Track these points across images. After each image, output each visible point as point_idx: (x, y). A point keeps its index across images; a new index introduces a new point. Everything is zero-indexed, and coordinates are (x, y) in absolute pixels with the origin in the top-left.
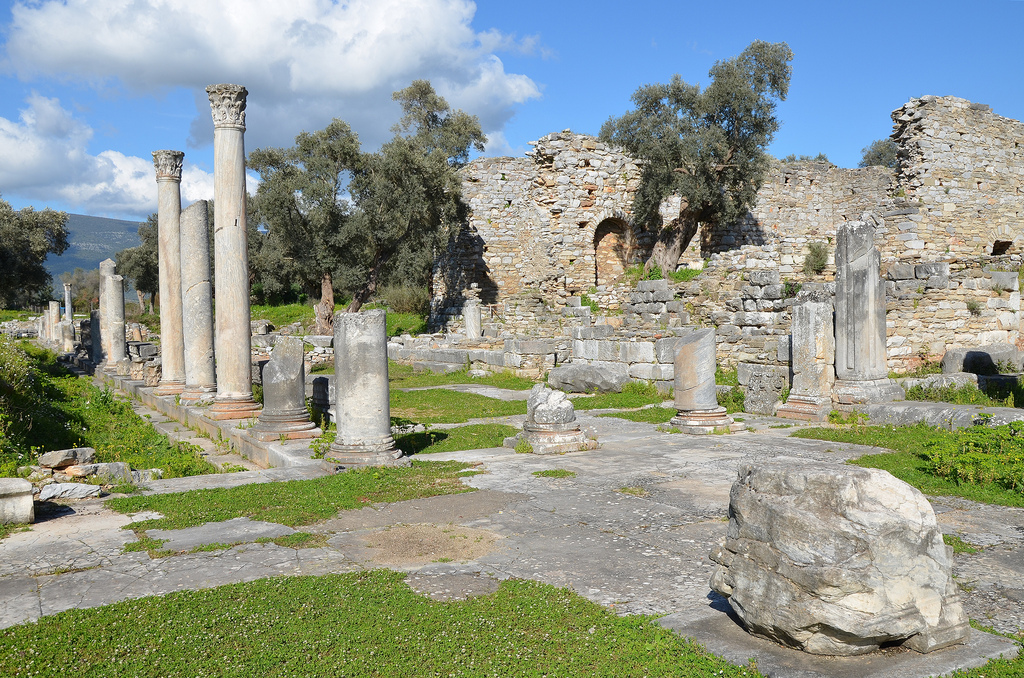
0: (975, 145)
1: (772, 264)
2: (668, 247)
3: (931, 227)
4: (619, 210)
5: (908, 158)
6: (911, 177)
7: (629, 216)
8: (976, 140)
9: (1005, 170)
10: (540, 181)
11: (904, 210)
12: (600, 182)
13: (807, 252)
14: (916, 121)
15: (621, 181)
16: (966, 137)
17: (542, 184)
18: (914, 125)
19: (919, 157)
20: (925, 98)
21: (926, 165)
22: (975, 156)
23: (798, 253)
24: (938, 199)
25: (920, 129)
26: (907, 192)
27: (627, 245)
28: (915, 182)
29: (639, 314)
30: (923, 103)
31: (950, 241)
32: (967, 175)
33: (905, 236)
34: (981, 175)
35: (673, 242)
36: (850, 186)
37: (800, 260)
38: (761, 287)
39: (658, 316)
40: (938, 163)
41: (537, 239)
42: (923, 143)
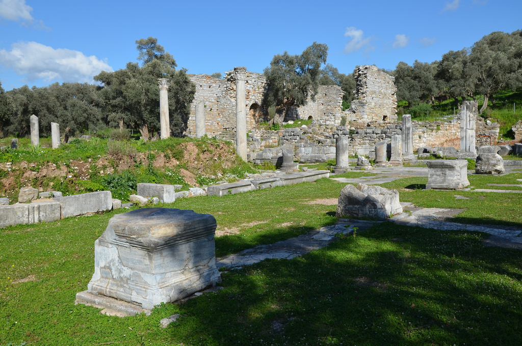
0: (379, 83)
1: (333, 123)
2: (280, 116)
3: (369, 111)
4: (257, 100)
5: (362, 86)
6: (363, 93)
7: (260, 103)
8: (379, 81)
9: (386, 91)
10: (231, 88)
11: (362, 105)
12: (251, 89)
13: (341, 119)
14: (364, 74)
15: (257, 89)
16: (377, 80)
17: (231, 90)
18: (364, 75)
19: (366, 87)
20: (368, 66)
21: (368, 89)
22: (379, 86)
23: (339, 119)
24: (371, 101)
25: (366, 77)
26: (362, 98)
27: (257, 115)
28: (364, 95)
29: (287, 140)
30: (366, 68)
31: (373, 115)
32: (377, 93)
33: (362, 114)
34: (380, 92)
35: (282, 114)
36: (325, 92)
37: (340, 121)
38: (341, 130)
39: (296, 141)
40: (370, 89)
41: (230, 111)
42: (367, 82)
